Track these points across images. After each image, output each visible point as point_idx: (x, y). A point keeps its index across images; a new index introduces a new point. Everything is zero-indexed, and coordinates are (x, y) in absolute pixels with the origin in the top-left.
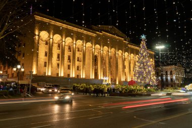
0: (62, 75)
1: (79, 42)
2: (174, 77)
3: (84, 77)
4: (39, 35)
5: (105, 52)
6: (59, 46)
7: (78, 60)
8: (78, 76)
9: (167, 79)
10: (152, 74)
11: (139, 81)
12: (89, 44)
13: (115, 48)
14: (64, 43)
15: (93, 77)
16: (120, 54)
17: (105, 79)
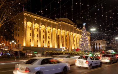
0: (40, 46)
1: (49, 28)
2: (101, 47)
3: (52, 47)
4: (26, 24)
5: (63, 33)
6: (38, 30)
7: (49, 38)
8: (48, 46)
9: (97, 48)
10: (89, 45)
11: (82, 49)
12: (54, 29)
13: (69, 31)
14: (40, 28)
15: (57, 47)
16: (71, 34)
17: (63, 48)
